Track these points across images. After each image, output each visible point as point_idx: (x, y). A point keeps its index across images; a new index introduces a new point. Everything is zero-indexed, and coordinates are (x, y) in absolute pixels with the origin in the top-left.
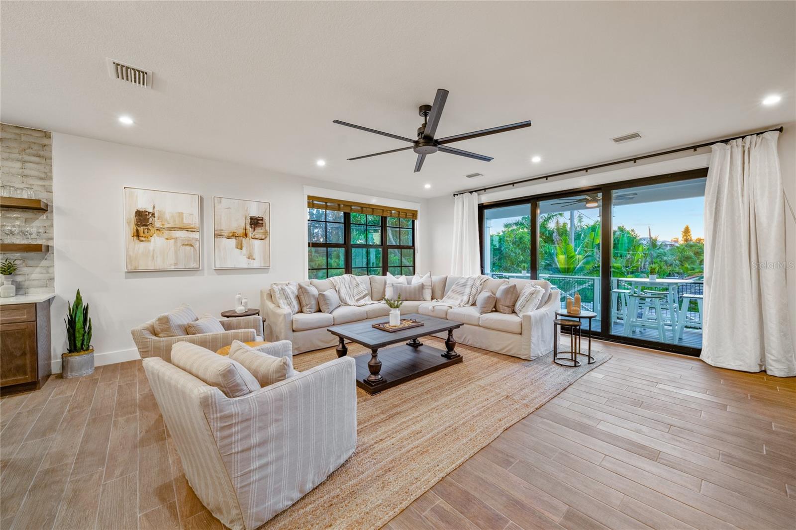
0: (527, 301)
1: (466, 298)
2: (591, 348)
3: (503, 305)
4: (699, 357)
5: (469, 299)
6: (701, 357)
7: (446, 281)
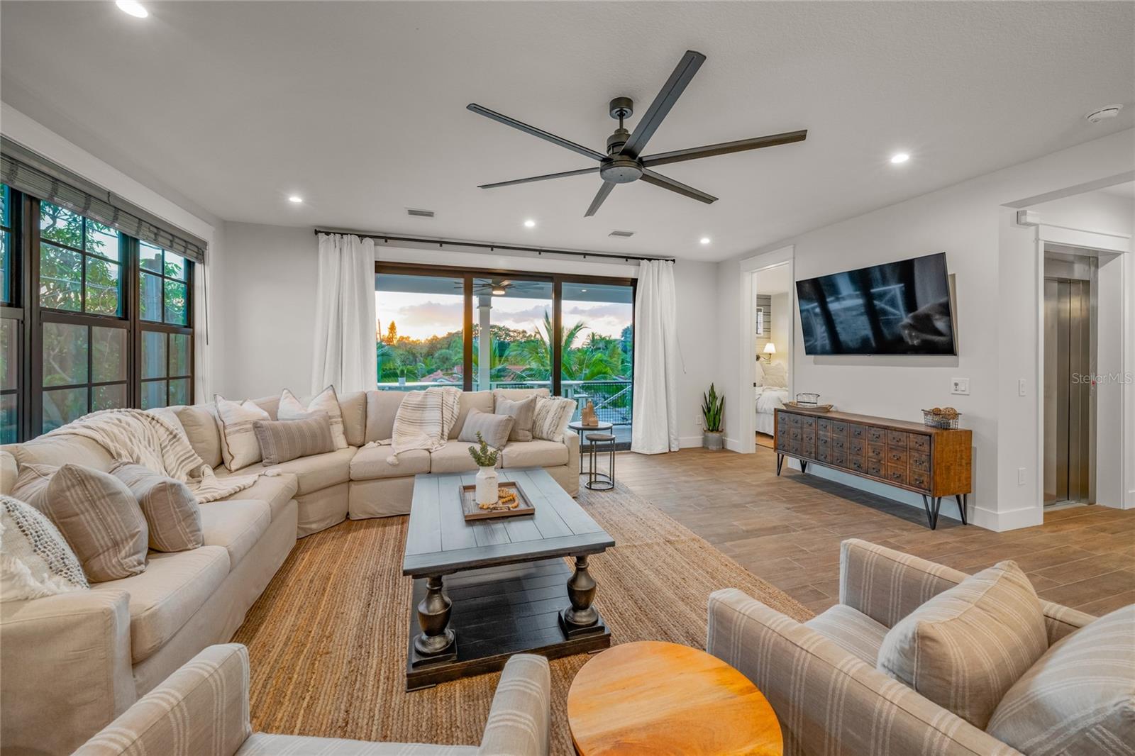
0: (560, 418)
1: (436, 430)
2: (583, 465)
3: (523, 430)
4: (630, 449)
5: (443, 431)
6: (632, 450)
7: (366, 403)
